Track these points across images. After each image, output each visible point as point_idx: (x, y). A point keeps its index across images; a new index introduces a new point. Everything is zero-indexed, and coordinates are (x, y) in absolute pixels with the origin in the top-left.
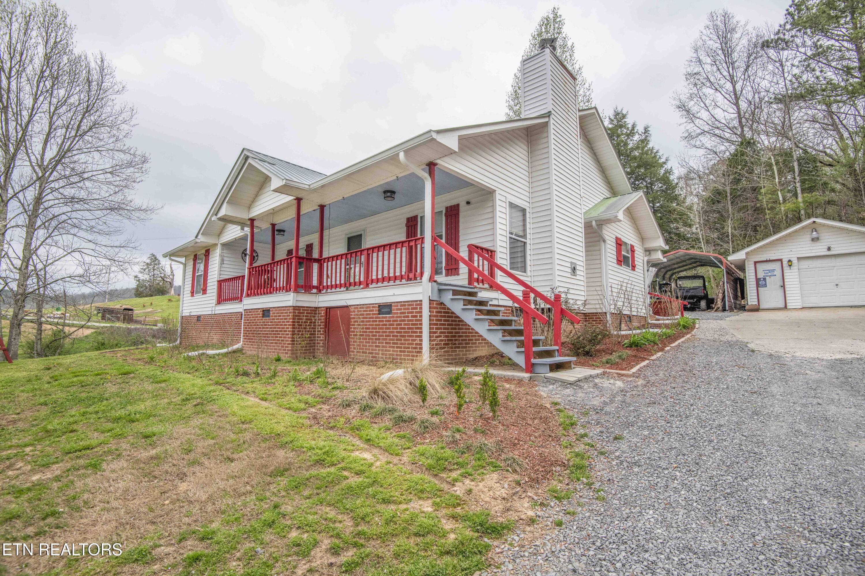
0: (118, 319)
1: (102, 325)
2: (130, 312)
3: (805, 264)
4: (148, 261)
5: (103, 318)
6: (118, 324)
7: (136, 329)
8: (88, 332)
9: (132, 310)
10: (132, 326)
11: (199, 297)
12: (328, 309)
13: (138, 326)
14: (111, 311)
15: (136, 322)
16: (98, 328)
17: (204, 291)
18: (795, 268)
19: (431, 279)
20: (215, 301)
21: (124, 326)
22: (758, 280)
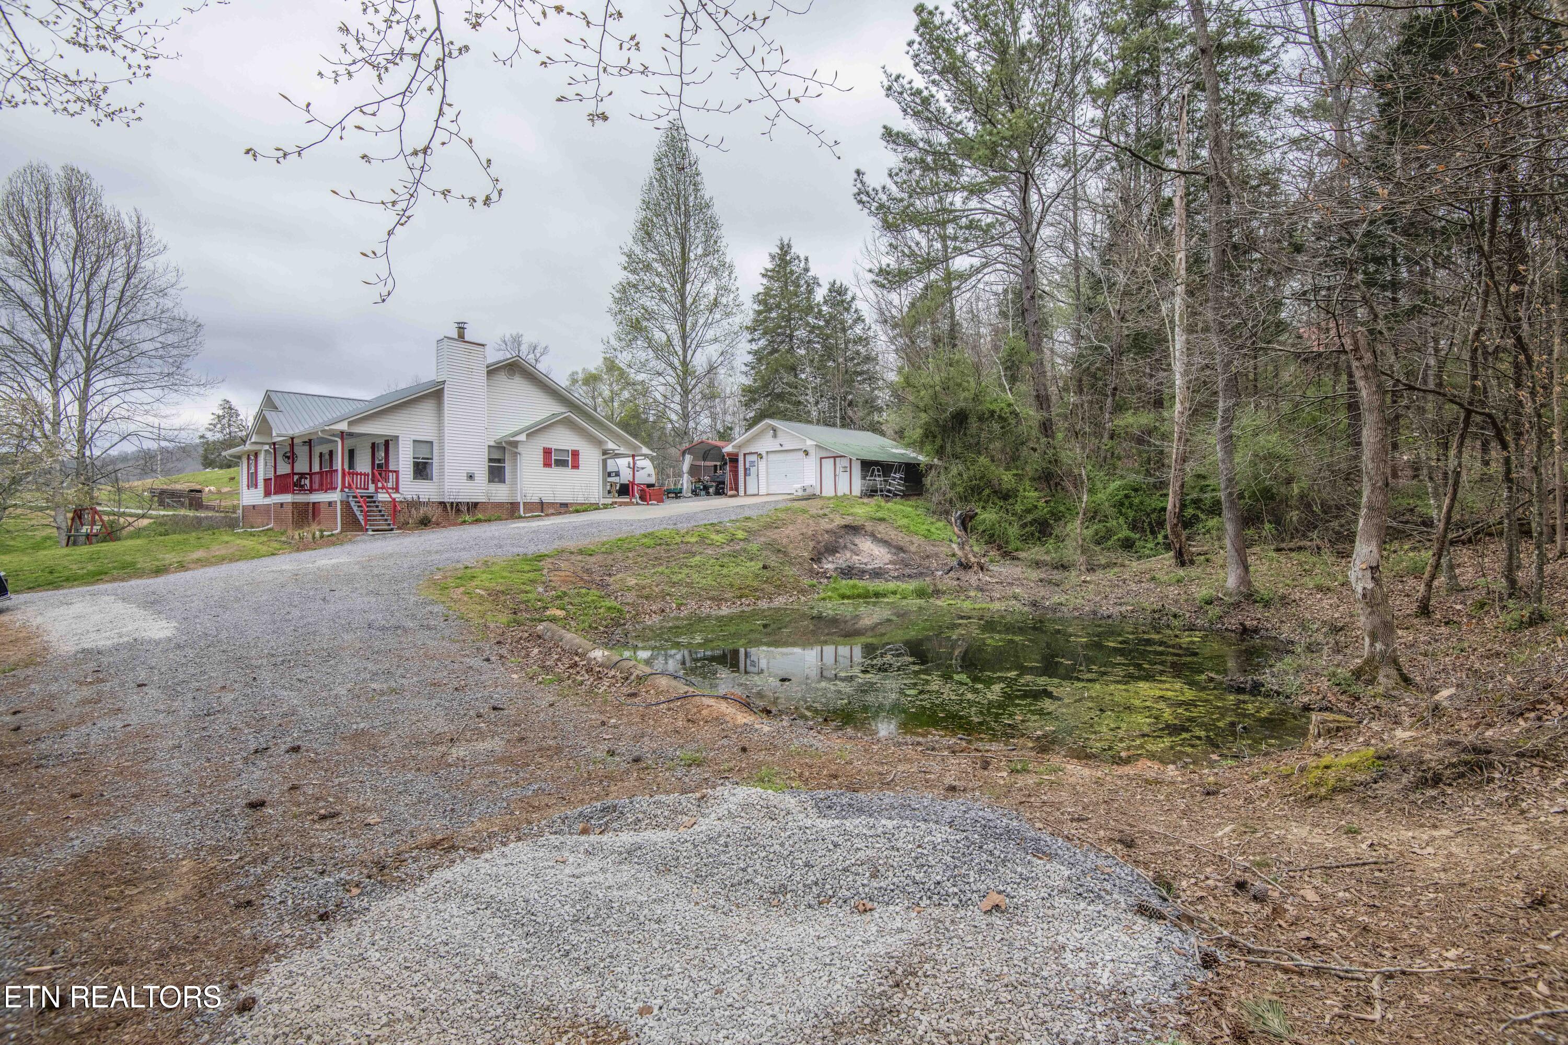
0: (183, 505)
1: (162, 513)
2: (198, 495)
3: (772, 457)
4: (221, 413)
5: (162, 504)
6: (182, 512)
7: (206, 518)
8: (145, 522)
9: (200, 491)
10: (203, 514)
11: (253, 490)
12: (314, 503)
13: (210, 514)
14: (173, 494)
15: (208, 508)
16: (157, 517)
17: (256, 486)
18: (764, 460)
19: (342, 491)
20: (262, 494)
21: (191, 513)
22: (745, 469)
